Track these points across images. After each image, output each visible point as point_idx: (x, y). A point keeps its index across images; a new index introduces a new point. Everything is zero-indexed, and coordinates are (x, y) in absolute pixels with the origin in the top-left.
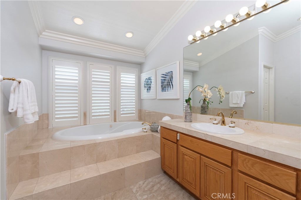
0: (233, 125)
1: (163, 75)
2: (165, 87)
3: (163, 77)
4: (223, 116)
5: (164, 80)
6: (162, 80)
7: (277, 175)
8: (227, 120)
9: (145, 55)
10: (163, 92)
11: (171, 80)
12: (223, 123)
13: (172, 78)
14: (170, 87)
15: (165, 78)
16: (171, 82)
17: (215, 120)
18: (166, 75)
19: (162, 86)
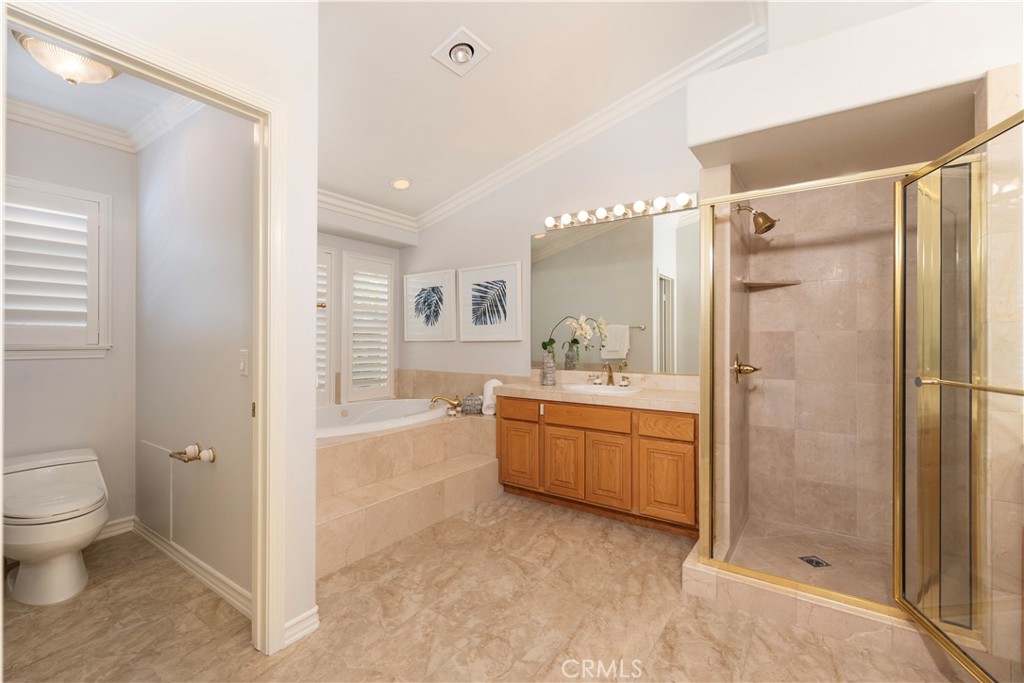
0: (624, 383)
1: (479, 285)
2: (485, 314)
3: (479, 291)
4: (610, 370)
5: (481, 297)
6: (474, 296)
7: (678, 427)
8: (617, 376)
9: (418, 228)
10: (478, 326)
11: (500, 301)
12: (611, 381)
13: (504, 295)
14: (499, 317)
15: (486, 293)
16: (503, 306)
17: (598, 377)
18: (486, 288)
19: (474, 311)
